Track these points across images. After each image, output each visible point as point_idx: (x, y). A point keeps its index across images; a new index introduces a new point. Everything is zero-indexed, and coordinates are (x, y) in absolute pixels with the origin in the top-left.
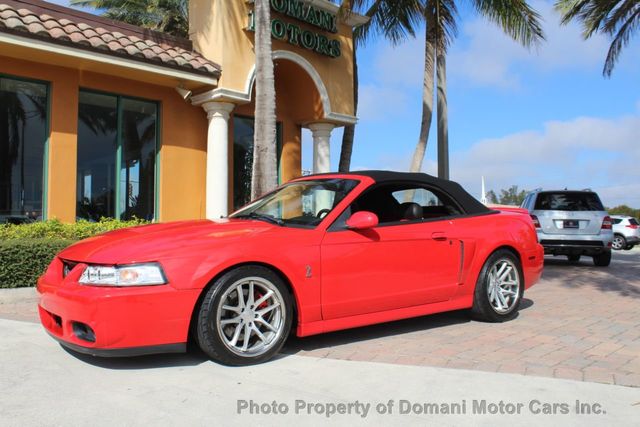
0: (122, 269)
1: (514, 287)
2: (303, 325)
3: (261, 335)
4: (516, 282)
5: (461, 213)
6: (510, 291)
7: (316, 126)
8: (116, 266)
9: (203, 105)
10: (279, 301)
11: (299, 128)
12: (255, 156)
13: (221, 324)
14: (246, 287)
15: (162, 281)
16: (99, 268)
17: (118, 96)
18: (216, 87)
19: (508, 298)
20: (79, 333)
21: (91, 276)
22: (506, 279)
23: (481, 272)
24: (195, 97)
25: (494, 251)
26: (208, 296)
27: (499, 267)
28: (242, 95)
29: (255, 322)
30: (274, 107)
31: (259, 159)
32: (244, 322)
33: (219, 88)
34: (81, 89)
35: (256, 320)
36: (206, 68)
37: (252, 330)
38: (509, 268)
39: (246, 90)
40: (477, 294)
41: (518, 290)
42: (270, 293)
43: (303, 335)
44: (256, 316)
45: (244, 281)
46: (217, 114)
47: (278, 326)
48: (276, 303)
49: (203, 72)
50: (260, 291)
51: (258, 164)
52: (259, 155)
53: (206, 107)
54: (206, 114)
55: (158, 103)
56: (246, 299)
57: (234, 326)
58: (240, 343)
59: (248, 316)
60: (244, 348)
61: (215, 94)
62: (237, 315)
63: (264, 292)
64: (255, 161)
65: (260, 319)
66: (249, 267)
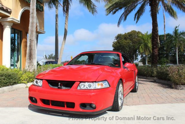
8: (96, 82)
11: (27, 34)
24: (2, 19)
28: (18, 21)
33: (11, 17)
36: (8, 10)
46: (7, 26)
52: (31, 42)
53: (3, 23)
61: (9, 19)
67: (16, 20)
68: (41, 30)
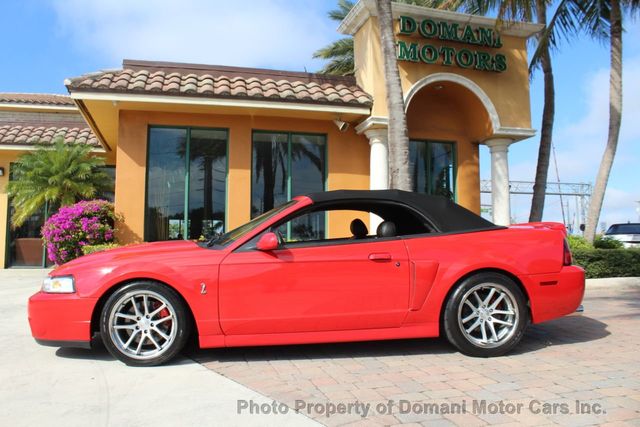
7: (491, 142)
9: (365, 133)
11: (476, 145)
13: (114, 328)
14: (139, 299)
15: (71, 290)
17: (287, 133)
18: (369, 116)
29: (150, 330)
32: (140, 329)
34: (253, 131)
35: (152, 328)
36: (356, 101)
37: (147, 337)
41: (517, 321)
43: (201, 346)
44: (152, 325)
45: (138, 293)
46: (376, 140)
48: (171, 313)
49: (354, 104)
53: (369, 134)
55: (325, 135)
58: (133, 346)
59: (144, 324)
60: (136, 351)
62: (134, 323)
63: (158, 304)
65: (155, 328)
68: (508, 130)
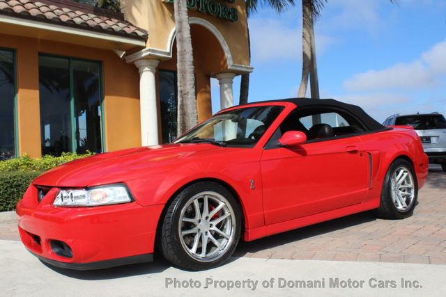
0: (92, 191)
1: (409, 189)
2: (249, 231)
3: (216, 242)
4: (411, 185)
5: (365, 130)
6: (406, 193)
7: (222, 76)
8: (87, 188)
9: (135, 63)
10: (229, 212)
11: (208, 78)
12: (179, 99)
13: (182, 234)
14: (201, 201)
15: (128, 199)
16: (71, 191)
17: (69, 58)
18: (144, 47)
19: (405, 199)
20: (57, 250)
21: (64, 199)
22: (403, 183)
23: (385, 178)
24: (128, 56)
25: (394, 160)
26: (169, 210)
27: (398, 173)
28: (165, 53)
29: (210, 231)
30: (192, 60)
31: (182, 101)
32: (201, 231)
33: (147, 48)
34: (40, 54)
35: (211, 229)
36: (136, 33)
37: (209, 238)
38: (406, 174)
39: (168, 49)
40: (383, 197)
41: (413, 191)
42: (221, 205)
43: (250, 239)
44: (211, 225)
45: (200, 195)
46: (146, 69)
47: (229, 233)
48: (227, 213)
50: (213, 204)
51: (182, 105)
52: (182, 97)
53: (138, 64)
54: (138, 69)
55: (100, 63)
56: (202, 211)
57: (192, 236)
58: (199, 250)
59: (204, 225)
60: (203, 255)
61: (144, 53)
62: (195, 226)
63: (216, 205)
64: (179, 103)
65: (214, 228)
66: (202, 182)
67: (161, 52)
68: (237, 66)
